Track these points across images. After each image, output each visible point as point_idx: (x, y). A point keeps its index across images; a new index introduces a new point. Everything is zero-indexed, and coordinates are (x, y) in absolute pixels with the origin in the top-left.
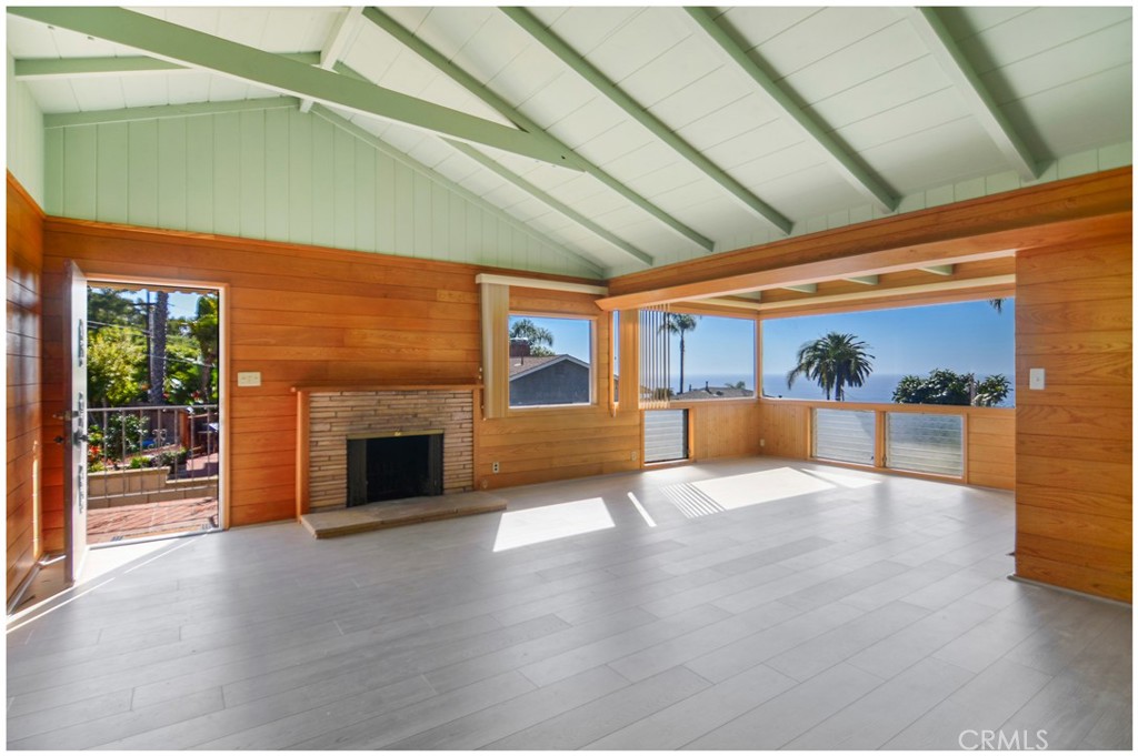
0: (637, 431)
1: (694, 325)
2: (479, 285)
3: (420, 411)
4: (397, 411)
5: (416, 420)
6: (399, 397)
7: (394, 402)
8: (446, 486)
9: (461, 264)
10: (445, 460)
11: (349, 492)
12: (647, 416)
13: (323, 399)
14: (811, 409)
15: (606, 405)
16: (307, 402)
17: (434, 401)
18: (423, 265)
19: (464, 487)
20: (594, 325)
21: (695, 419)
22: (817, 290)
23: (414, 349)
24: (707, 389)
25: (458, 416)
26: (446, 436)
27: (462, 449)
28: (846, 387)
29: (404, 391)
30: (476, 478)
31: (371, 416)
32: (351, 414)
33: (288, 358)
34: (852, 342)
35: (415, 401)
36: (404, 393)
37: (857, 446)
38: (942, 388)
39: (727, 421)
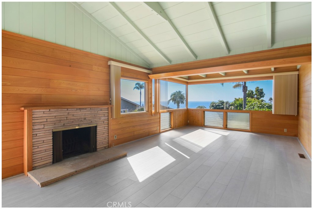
0: (159, 120)
2: (110, 66)
3: (87, 117)
4: (77, 117)
5: (85, 120)
6: (78, 111)
7: (75, 113)
8: (98, 147)
9: (103, 56)
10: (97, 137)
11: (53, 157)
12: (162, 114)
13: (39, 113)
14: (204, 112)
15: (150, 112)
16: (30, 115)
17: (93, 112)
18: (87, 54)
19: (105, 147)
20: (147, 84)
22: (206, 76)
23: (83, 90)
25: (103, 118)
26: (98, 127)
27: (104, 132)
29: (80, 108)
30: (109, 143)
31: (64, 120)
32: (55, 120)
33: (19, 92)
35: (85, 113)
36: (80, 109)
37: (218, 122)
38: (222, 105)
39: (180, 115)
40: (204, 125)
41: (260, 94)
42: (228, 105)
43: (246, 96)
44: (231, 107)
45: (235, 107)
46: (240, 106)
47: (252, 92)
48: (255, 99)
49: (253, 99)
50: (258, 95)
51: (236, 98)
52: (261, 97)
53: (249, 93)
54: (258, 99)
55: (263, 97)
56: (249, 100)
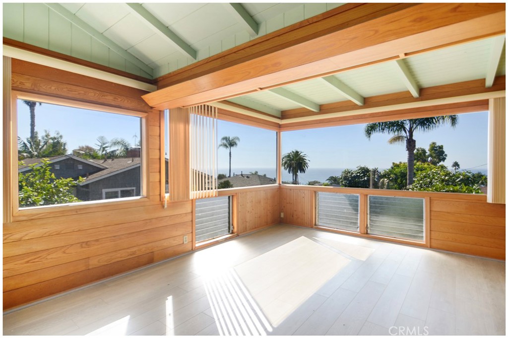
0: (189, 218)
1: (236, 144)
14: (315, 192)
15: (157, 198)
20: (144, 121)
21: (238, 203)
22: (320, 110)
24: (242, 175)
28: (299, 173)
34: (301, 154)
37: (347, 218)
38: (364, 176)
39: (260, 202)
40: (315, 225)
41: (438, 155)
42: (376, 176)
43: (412, 158)
44: (382, 179)
45: (391, 180)
46: (402, 177)
47: (424, 151)
48: (428, 164)
49: (426, 164)
50: (435, 157)
51: (395, 162)
52: (440, 160)
53: (417, 153)
54: (435, 163)
55: (444, 161)
56: (419, 166)
